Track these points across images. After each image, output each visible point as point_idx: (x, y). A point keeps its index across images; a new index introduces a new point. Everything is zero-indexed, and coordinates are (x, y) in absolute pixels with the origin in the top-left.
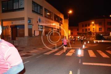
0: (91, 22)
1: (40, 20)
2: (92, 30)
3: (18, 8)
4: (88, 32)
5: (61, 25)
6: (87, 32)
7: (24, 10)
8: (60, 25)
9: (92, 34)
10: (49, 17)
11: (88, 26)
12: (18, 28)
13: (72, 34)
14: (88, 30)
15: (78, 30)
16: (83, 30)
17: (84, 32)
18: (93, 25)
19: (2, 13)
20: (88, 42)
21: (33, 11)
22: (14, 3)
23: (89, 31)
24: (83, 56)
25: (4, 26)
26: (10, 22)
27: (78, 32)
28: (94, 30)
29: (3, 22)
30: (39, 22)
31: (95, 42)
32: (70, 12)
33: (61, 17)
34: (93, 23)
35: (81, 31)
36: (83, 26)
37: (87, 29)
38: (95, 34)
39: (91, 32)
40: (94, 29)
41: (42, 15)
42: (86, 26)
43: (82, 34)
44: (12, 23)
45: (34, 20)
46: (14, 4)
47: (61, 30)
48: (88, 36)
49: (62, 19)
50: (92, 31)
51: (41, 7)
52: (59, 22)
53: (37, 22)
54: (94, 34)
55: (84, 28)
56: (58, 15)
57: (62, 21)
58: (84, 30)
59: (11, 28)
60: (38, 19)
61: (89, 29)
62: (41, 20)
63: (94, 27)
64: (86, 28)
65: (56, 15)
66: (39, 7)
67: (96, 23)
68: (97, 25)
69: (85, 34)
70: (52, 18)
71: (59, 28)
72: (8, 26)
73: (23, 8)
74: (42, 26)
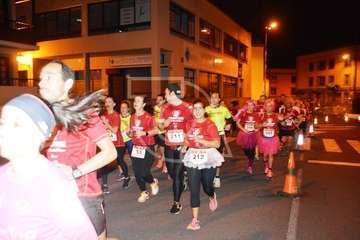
0: (341, 54)
1: (187, 53)
2: (340, 82)
3: (132, 22)
4: (329, 88)
5: (244, 65)
6: (324, 87)
7: (149, 28)
8: (240, 66)
10: (209, 44)
11: (328, 67)
13: (273, 90)
15: (294, 80)
16: (311, 79)
17: (314, 87)
18: (347, 64)
19: (89, 35)
20: (327, 119)
21: (172, 30)
22: (122, 10)
23: (330, 85)
24: (308, 148)
25: (91, 68)
26: (107, 59)
27: (294, 86)
28: (347, 82)
29: (91, 59)
30: (185, 59)
31: (346, 119)
32: (274, 25)
33: (242, 41)
34: (346, 57)
35: (303, 85)
36: (312, 69)
37: (323, 78)
38: (352, 93)
39: (337, 86)
40: (347, 76)
41: (193, 38)
42: (322, 67)
43: (306, 96)
44: (113, 62)
45: (173, 54)
46: (122, 12)
47: (242, 80)
48: (326, 101)
49: (247, 47)
50: (342, 85)
51: (191, 16)
52: (236, 57)
53: (182, 60)
54: (347, 94)
55: (315, 74)
57: (245, 54)
58: (315, 80)
59: (107, 76)
61: (332, 78)
63: (350, 71)
64: (322, 73)
65: (228, 37)
66: (185, 16)
69: (318, 93)
70: (217, 46)
71: (236, 76)
72: (100, 70)
73: (149, 24)
74: (193, 70)
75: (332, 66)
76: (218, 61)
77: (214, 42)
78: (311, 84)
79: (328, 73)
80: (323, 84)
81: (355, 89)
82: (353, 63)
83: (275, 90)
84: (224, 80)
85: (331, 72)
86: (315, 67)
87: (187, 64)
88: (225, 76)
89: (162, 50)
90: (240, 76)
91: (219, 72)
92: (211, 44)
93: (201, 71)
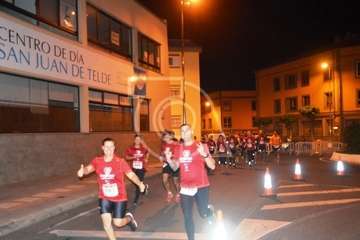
2: (319, 103)
4: (303, 113)
5: (151, 73)
6: (297, 113)
9: (324, 120)
11: (299, 84)
14: (300, 100)
15: (254, 107)
16: (278, 103)
17: (283, 113)
18: (327, 78)
23: (305, 109)
27: (255, 114)
28: (329, 104)
33: (145, 31)
34: (324, 66)
35: (266, 111)
36: (277, 89)
37: (295, 100)
38: (337, 120)
39: (314, 110)
40: (329, 95)
42: (291, 83)
43: (271, 127)
49: (159, 45)
50: (322, 109)
54: (330, 122)
55: (284, 95)
56: (126, 19)
57: (156, 58)
58: (283, 103)
61: (307, 99)
63: (333, 87)
64: (292, 93)
65: (101, 12)
67: (339, 68)
68: (344, 76)
69: (288, 122)
75: (306, 82)
78: (278, 109)
79: (301, 91)
80: (294, 108)
81: (341, 113)
82: (336, 74)
83: (230, 120)
85: (305, 91)
86: (282, 85)
90: (140, 92)
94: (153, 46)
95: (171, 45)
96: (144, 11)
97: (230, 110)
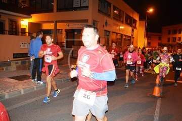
1: (106, 23)
3: (79, 6)
5: (135, 30)
6: (175, 43)
7: (88, 9)
8: (133, 30)
10: (118, 18)
11: (178, 33)
12: (76, 33)
13: (149, 44)
14: (177, 40)
15: (160, 39)
16: (169, 39)
17: (170, 43)
19: (57, 11)
21: (99, 10)
23: (179, 42)
25: (58, 28)
26: (65, 24)
27: (160, 42)
29: (58, 24)
32: (151, 10)
33: (135, 18)
36: (169, 33)
37: (175, 38)
41: (110, 15)
42: (175, 32)
44: (68, 26)
45: (99, 23)
46: (74, 0)
47: (133, 38)
49: (136, 21)
51: (109, 4)
52: (131, 26)
53: (104, 26)
55: (171, 36)
56: (131, 15)
57: (136, 24)
58: (171, 39)
59: (65, 33)
60: (105, 21)
61: (180, 39)
62: (108, 23)
64: (174, 36)
66: (106, 4)
69: (172, 46)
70: (122, 20)
71: (130, 35)
72: (62, 30)
73: (87, 7)
74: (109, 32)
75: (180, 33)
76: (122, 27)
77: (120, 18)
78: (169, 41)
79: (178, 35)
80: (175, 41)
83: (150, 43)
84: (124, 37)
86: (171, 33)
87: (106, 28)
88: (125, 35)
89: (94, 21)
90: (132, 35)
91: (122, 33)
92: (118, 19)
93: (113, 32)
94: (135, 21)
95: (140, 20)
96: (135, 12)
97: (151, 40)
